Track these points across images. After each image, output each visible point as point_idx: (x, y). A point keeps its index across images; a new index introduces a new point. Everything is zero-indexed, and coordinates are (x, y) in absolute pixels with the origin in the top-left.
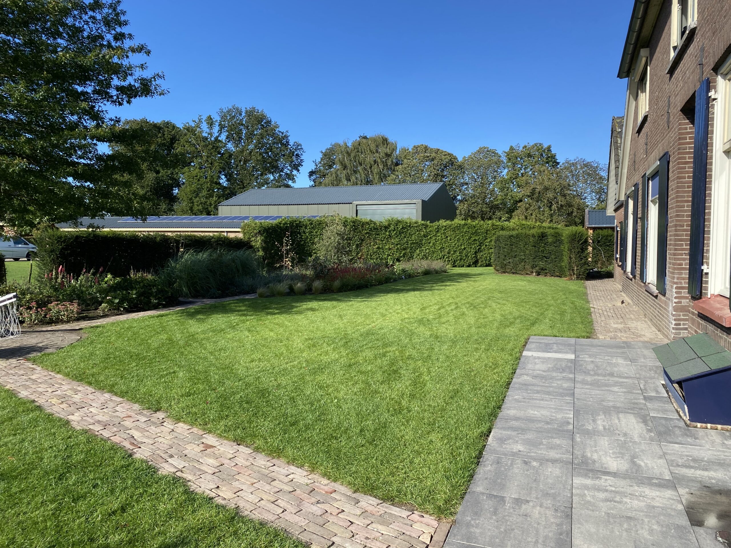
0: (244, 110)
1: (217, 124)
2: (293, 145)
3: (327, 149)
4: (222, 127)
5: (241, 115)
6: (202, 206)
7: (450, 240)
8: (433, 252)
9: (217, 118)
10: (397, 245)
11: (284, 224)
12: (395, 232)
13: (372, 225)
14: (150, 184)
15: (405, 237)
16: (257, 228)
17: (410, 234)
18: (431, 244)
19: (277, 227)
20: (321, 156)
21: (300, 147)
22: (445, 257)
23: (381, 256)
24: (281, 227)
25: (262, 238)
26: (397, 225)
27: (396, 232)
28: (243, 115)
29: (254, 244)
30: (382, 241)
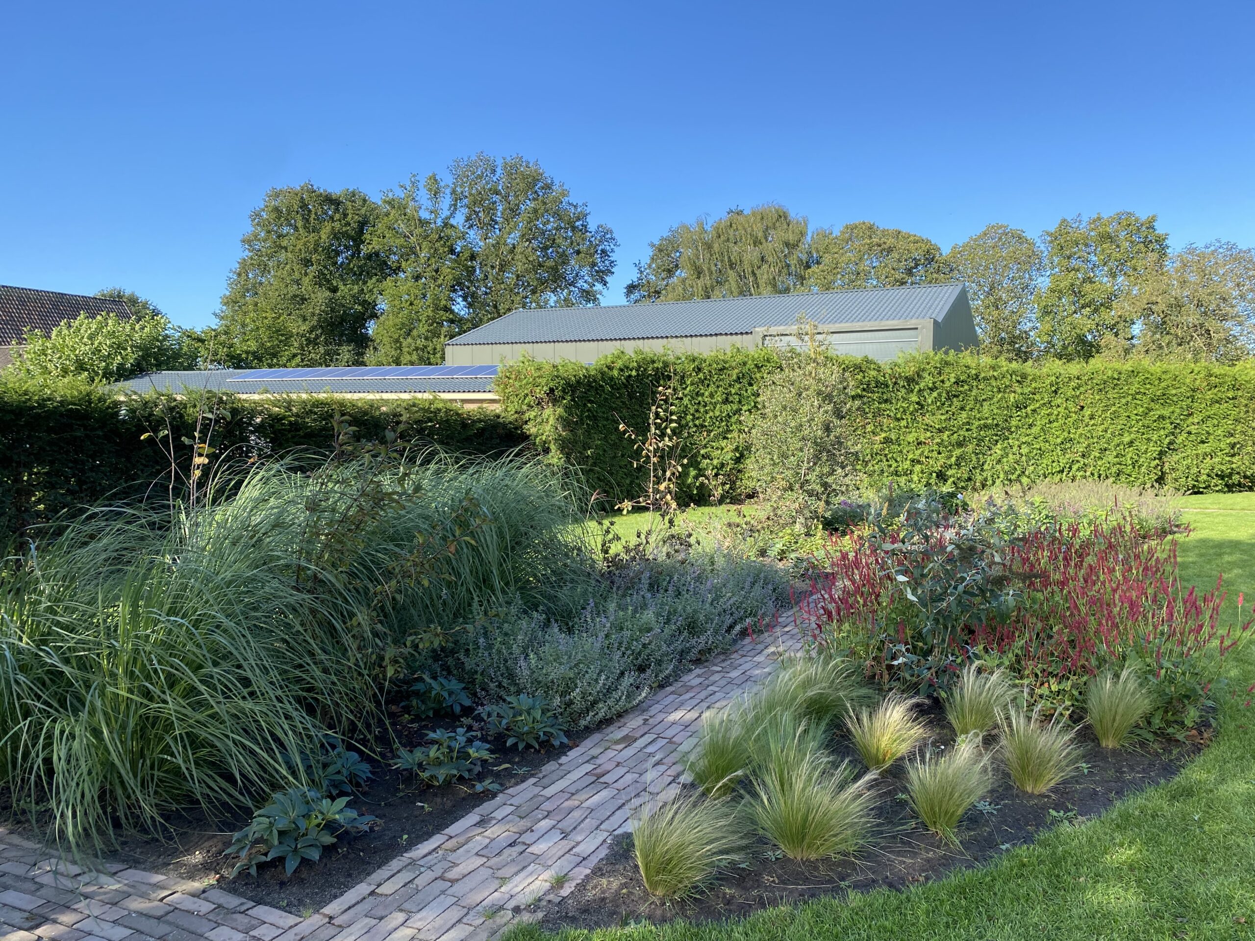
0: (500, 162)
1: (448, 191)
2: (597, 232)
3: (662, 239)
4: (457, 198)
5: (494, 172)
6: (418, 355)
7: (1092, 417)
8: (1042, 453)
9: (447, 180)
10: (940, 431)
11: (621, 370)
12: (935, 394)
13: (873, 373)
14: (317, 312)
15: (962, 409)
16: (543, 381)
17: (976, 400)
18: (1035, 430)
19: (603, 379)
20: (650, 252)
21: (609, 236)
22: (1075, 467)
23: (894, 465)
24: (612, 378)
25: (560, 410)
26: (940, 374)
27: (940, 395)
28: (498, 174)
29: (533, 431)
30: (898, 420)
